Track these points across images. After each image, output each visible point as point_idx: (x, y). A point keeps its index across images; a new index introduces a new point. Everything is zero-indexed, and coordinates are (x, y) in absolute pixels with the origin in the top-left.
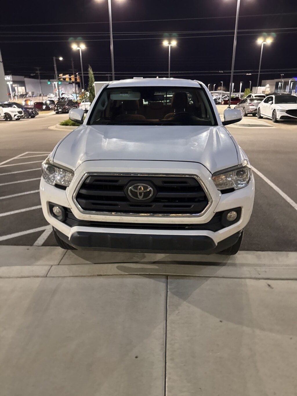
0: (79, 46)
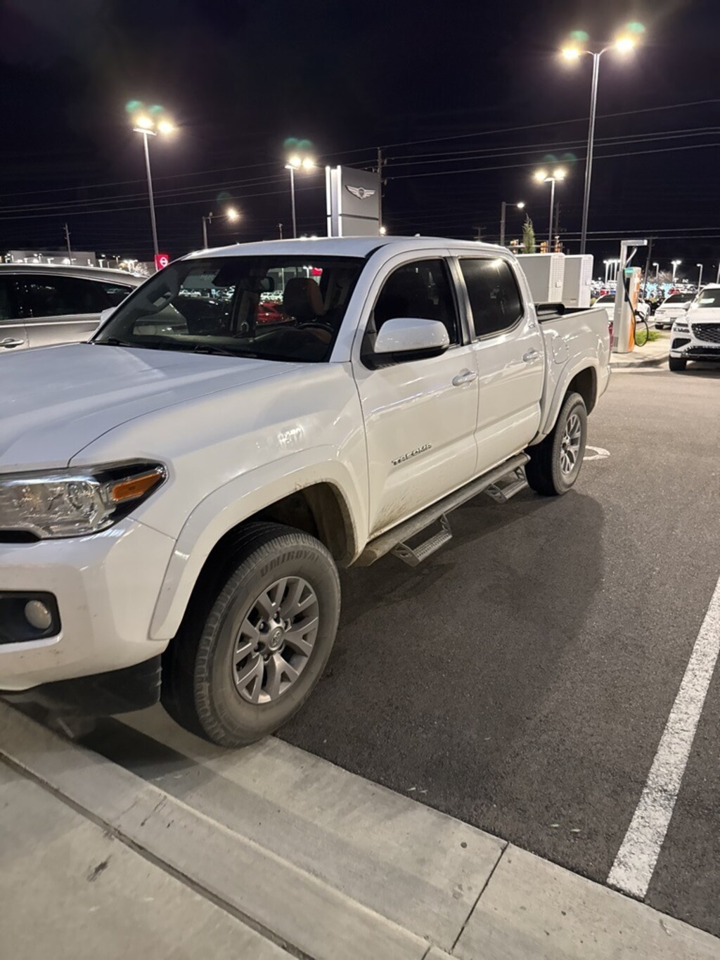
0: (550, 175)
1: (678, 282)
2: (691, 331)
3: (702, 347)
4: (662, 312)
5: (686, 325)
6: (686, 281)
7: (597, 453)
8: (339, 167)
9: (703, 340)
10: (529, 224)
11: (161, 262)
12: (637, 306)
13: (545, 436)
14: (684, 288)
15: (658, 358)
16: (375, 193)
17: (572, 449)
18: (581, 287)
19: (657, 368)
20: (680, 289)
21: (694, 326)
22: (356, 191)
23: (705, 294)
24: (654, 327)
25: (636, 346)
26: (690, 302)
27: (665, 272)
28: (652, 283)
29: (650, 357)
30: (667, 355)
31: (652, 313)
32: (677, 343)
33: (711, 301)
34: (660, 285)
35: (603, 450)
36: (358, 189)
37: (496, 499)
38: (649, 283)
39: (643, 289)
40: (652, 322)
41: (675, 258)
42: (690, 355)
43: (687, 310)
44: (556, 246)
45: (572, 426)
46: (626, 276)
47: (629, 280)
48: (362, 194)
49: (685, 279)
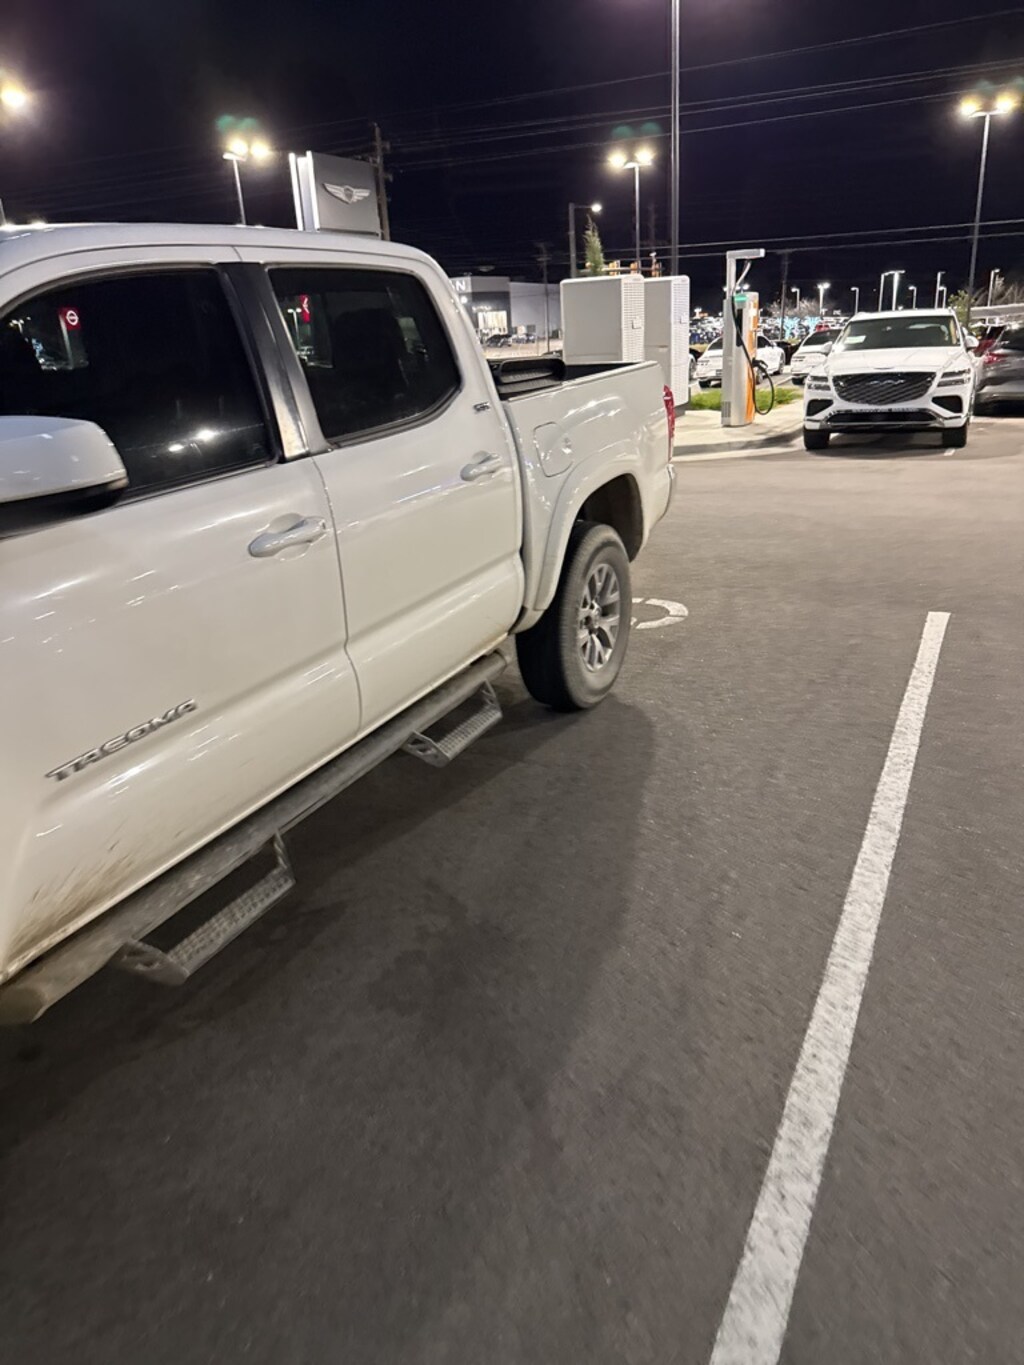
0: (631, 158)
1: (827, 314)
2: (833, 388)
3: (851, 411)
4: (801, 359)
5: (825, 379)
6: (838, 312)
7: (667, 612)
8: (309, 154)
9: (849, 400)
10: (593, 231)
11: (68, 318)
12: (755, 352)
13: (538, 615)
14: (833, 322)
15: (788, 431)
16: (371, 194)
17: (607, 624)
18: (673, 328)
19: (788, 446)
20: (830, 324)
21: (836, 379)
22: (339, 191)
23: (852, 330)
24: (791, 382)
25: (758, 415)
26: (830, 343)
27: (808, 301)
28: (792, 317)
29: (778, 430)
30: (800, 426)
31: (788, 362)
32: (814, 407)
33: (861, 339)
34: (803, 319)
35: (678, 606)
36: (342, 189)
37: (427, 760)
38: (787, 317)
39: (780, 326)
40: (787, 374)
41: (822, 279)
42: (833, 424)
43: (827, 354)
44: (653, 267)
45: (599, 585)
46: (737, 307)
47: (740, 312)
48: (350, 196)
49: (837, 309)
